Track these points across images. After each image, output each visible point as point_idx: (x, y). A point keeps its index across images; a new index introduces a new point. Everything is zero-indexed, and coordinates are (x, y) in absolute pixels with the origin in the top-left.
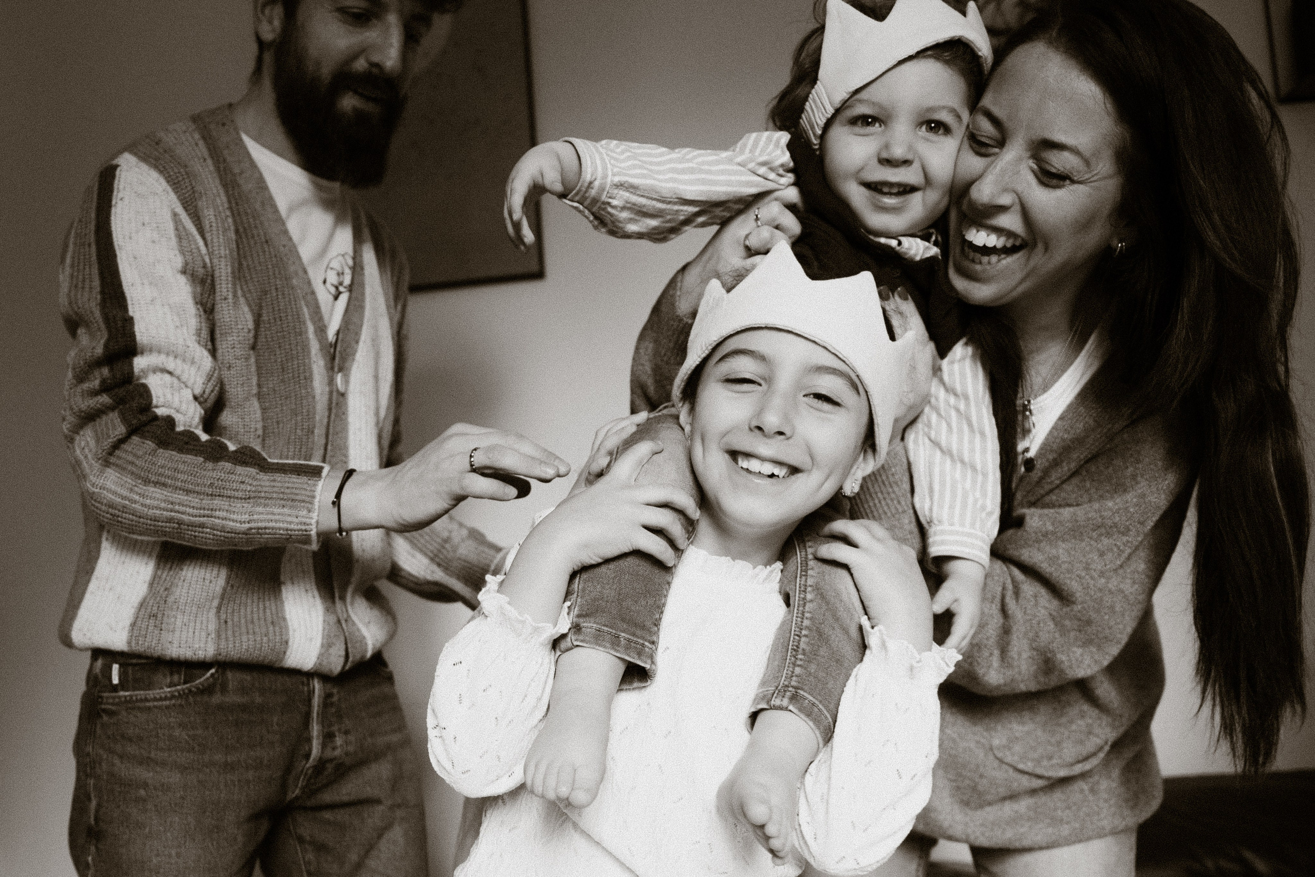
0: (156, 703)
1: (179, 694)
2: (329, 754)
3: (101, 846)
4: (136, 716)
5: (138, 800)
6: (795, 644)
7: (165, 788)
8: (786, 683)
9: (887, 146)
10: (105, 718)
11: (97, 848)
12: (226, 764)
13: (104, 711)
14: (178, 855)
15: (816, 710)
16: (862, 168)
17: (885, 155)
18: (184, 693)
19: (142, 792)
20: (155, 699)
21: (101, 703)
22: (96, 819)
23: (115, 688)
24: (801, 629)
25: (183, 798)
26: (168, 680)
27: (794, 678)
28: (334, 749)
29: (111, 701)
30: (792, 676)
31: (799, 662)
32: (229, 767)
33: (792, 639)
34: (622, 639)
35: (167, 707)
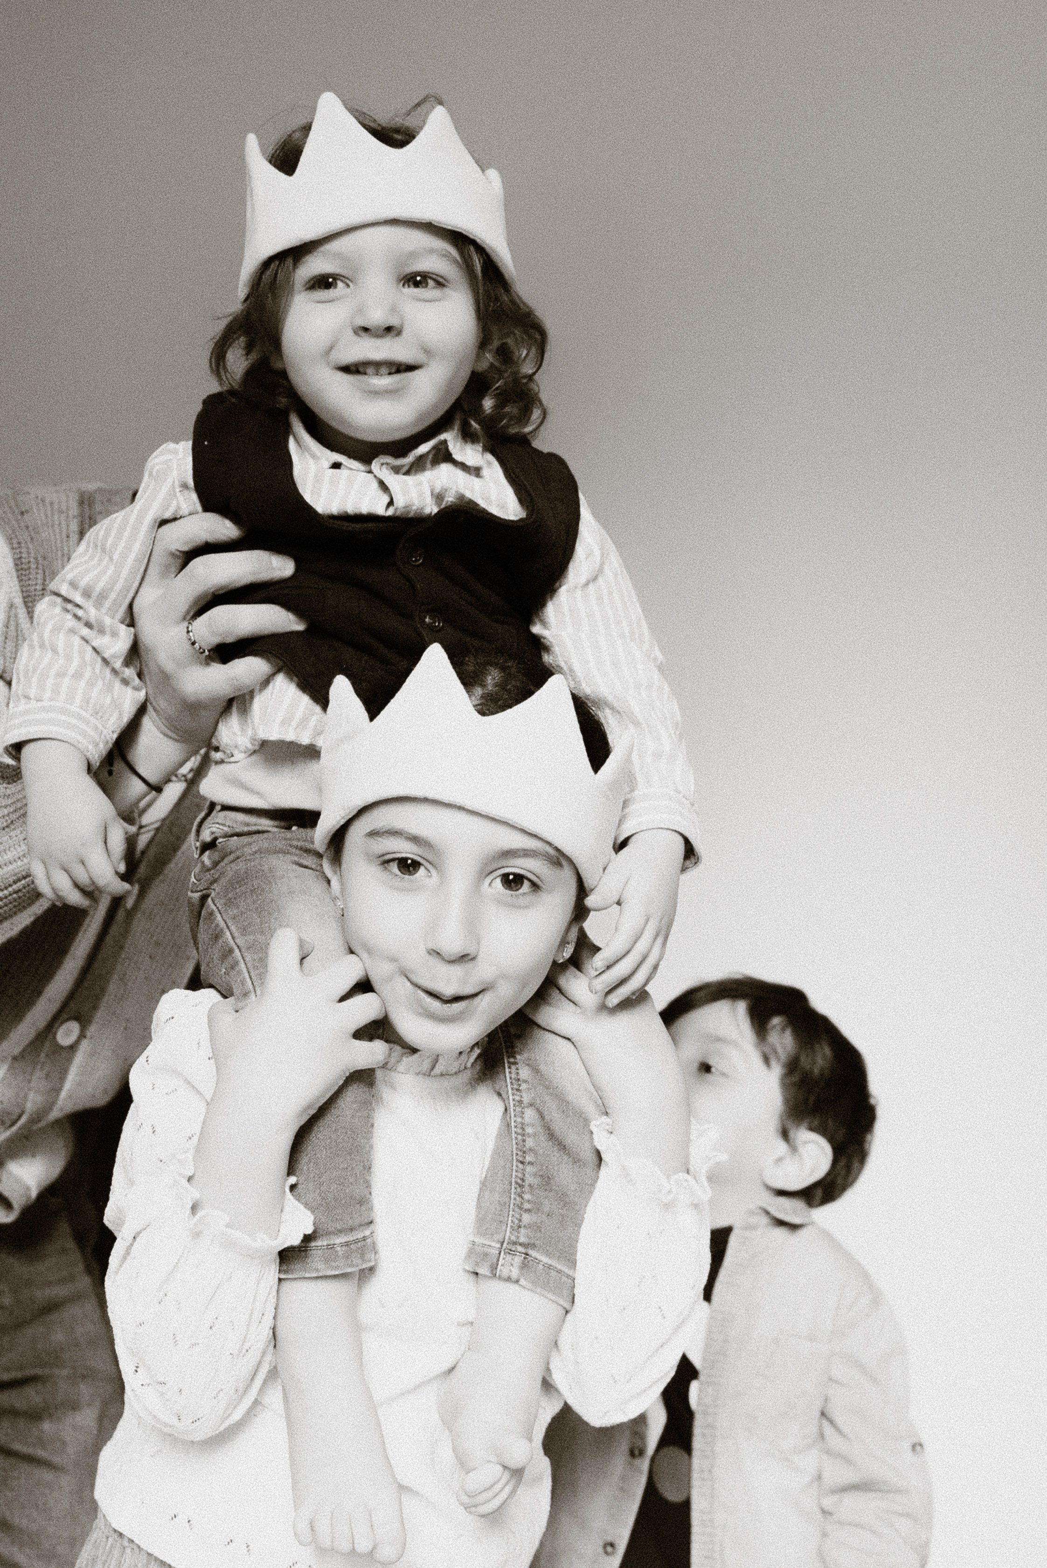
6: (520, 1175)
8: (513, 1238)
9: (360, 310)
15: (553, 1273)
16: (331, 348)
17: (360, 322)
24: (524, 1152)
27: (522, 1230)
30: (520, 1227)
31: (527, 1206)
33: (514, 1168)
34: (339, 1249)
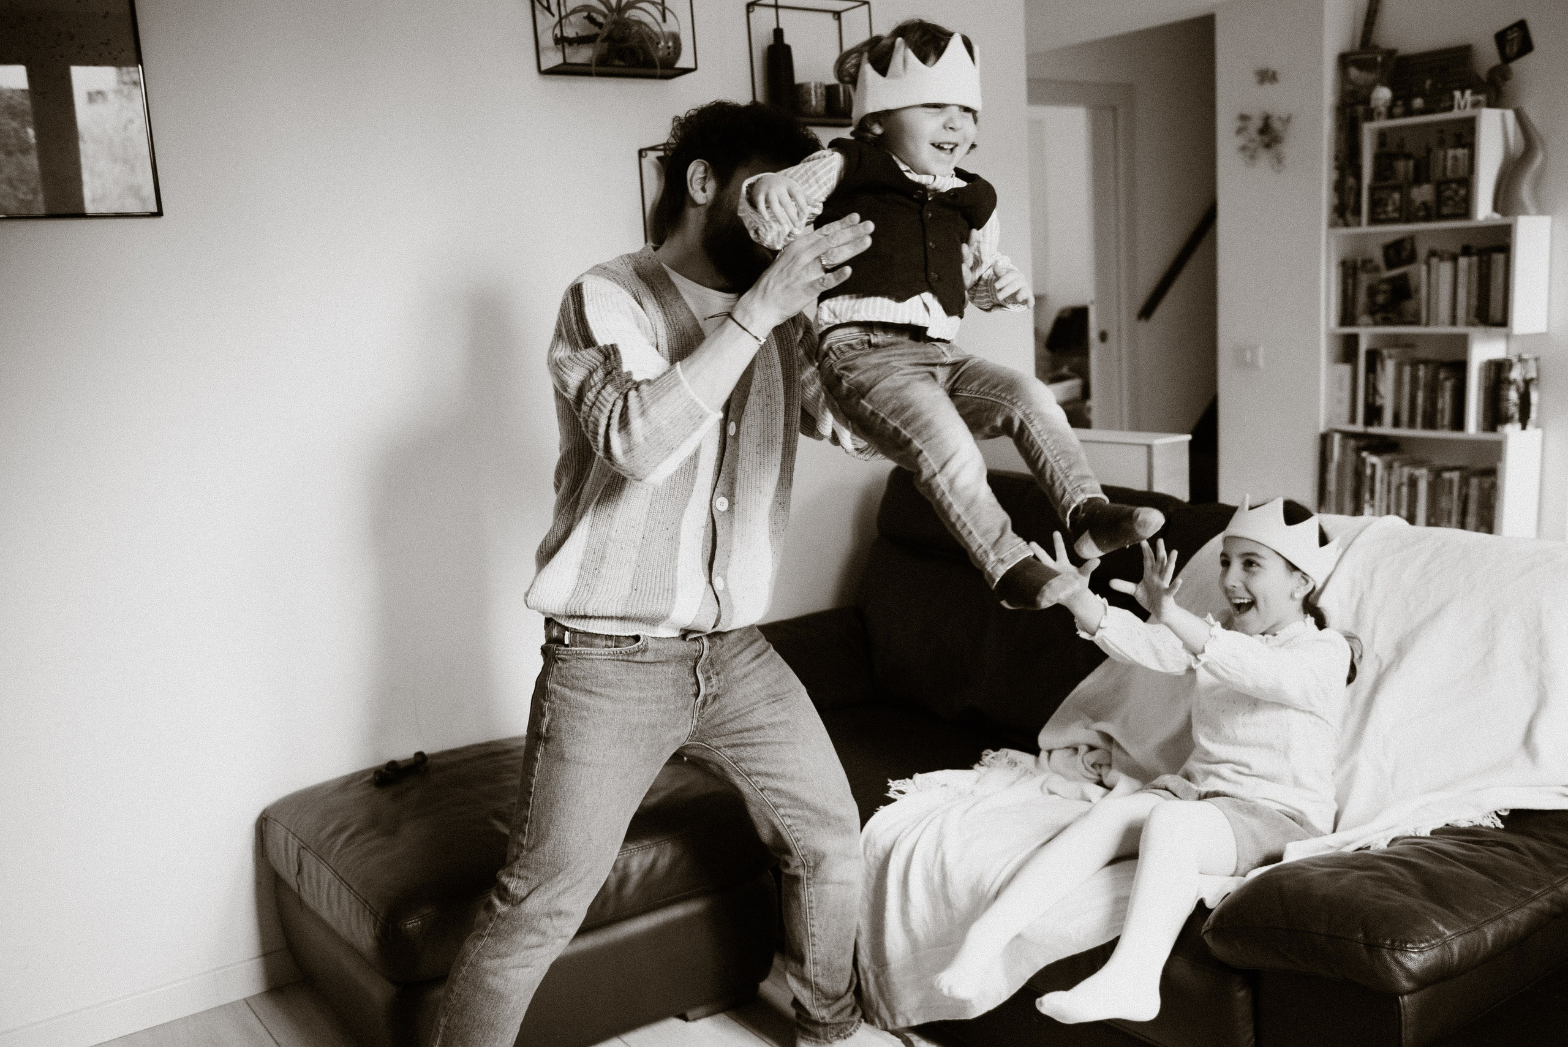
0: (597, 657)
1: (614, 654)
2: (710, 690)
3: (548, 747)
4: (581, 663)
5: (581, 717)
7: (601, 711)
10: (560, 664)
11: (546, 749)
12: (640, 699)
13: (560, 659)
14: (604, 756)
18: (617, 653)
19: (585, 713)
20: (597, 654)
21: (559, 654)
22: (547, 730)
23: (567, 646)
25: (612, 719)
26: (604, 644)
28: (712, 687)
29: (566, 653)
32: (641, 701)
35: (605, 660)
